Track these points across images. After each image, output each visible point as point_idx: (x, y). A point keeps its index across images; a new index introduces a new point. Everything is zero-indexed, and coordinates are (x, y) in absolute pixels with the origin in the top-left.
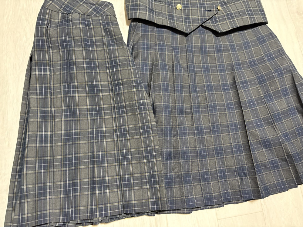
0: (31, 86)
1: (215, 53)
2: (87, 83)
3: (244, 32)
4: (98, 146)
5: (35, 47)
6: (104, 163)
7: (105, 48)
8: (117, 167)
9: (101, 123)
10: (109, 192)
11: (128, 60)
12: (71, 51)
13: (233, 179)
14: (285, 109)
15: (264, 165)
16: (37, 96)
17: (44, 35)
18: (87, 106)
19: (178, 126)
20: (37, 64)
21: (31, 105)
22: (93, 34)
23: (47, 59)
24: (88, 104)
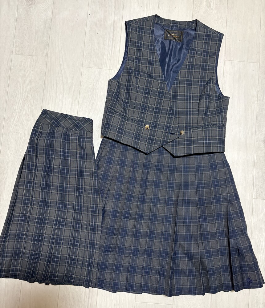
0: (21, 180)
1: (169, 171)
2: (59, 184)
3: (200, 156)
4: (58, 232)
5: (28, 152)
6: (60, 244)
7: (77, 159)
8: (69, 249)
9: (64, 215)
10: (59, 265)
11: (92, 172)
12: (52, 158)
13: (154, 276)
14: (214, 232)
15: (183, 271)
16: (24, 187)
17: (35, 144)
18: (57, 200)
19: (121, 228)
20: (27, 164)
21: (19, 194)
22: (70, 147)
23: (35, 161)
24: (58, 199)
